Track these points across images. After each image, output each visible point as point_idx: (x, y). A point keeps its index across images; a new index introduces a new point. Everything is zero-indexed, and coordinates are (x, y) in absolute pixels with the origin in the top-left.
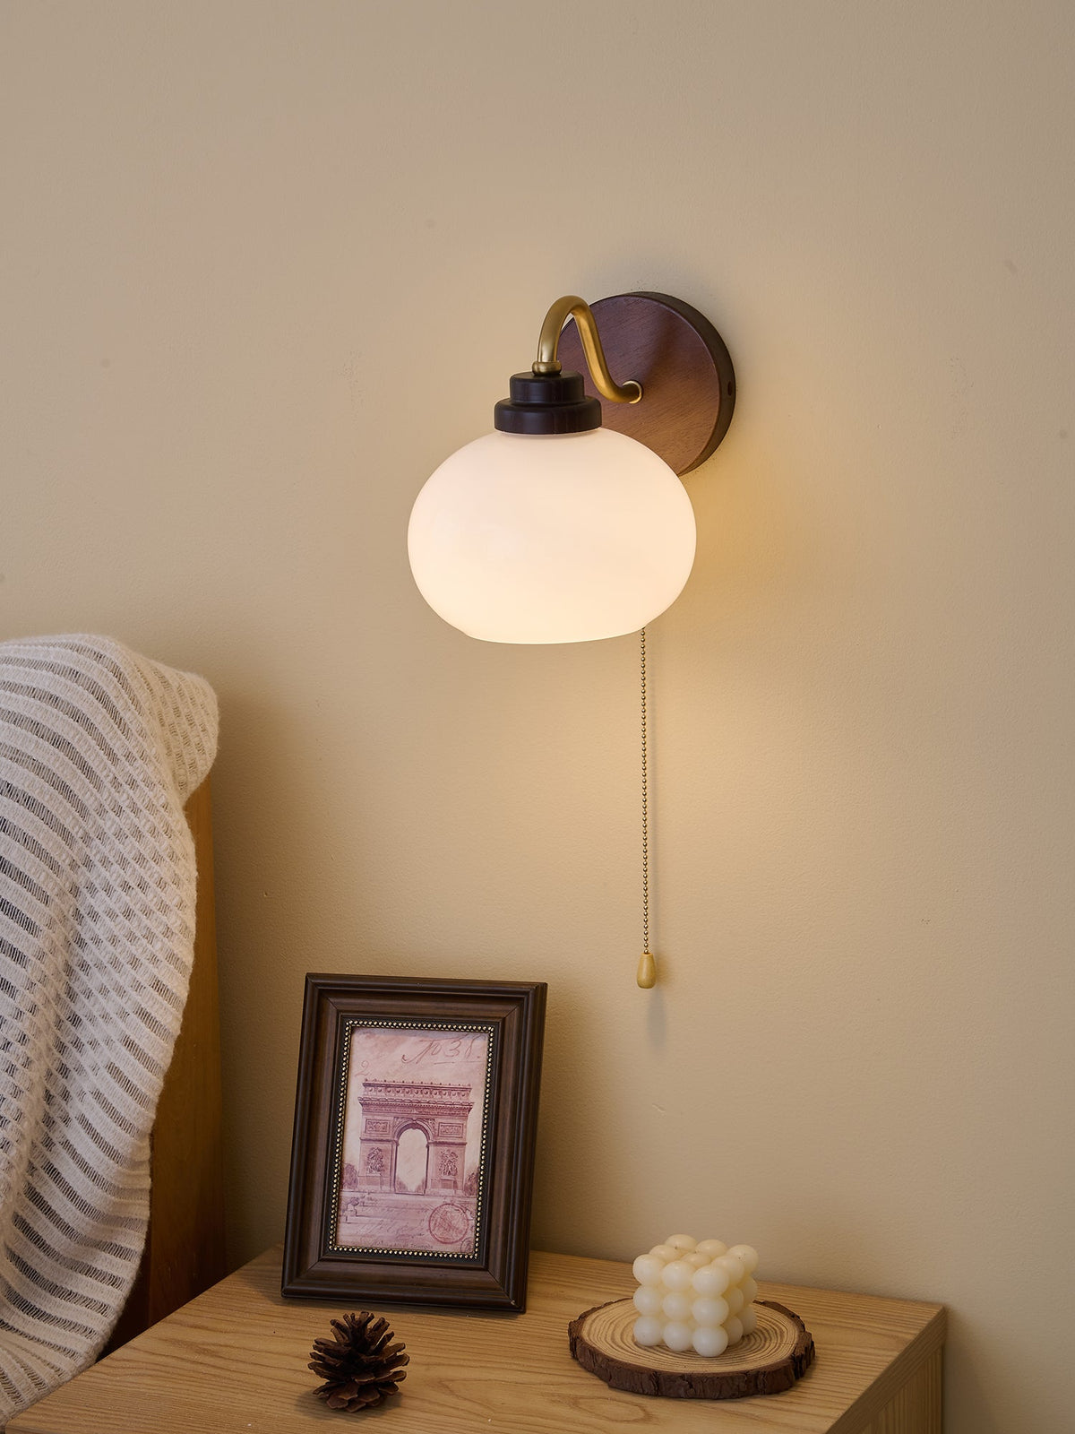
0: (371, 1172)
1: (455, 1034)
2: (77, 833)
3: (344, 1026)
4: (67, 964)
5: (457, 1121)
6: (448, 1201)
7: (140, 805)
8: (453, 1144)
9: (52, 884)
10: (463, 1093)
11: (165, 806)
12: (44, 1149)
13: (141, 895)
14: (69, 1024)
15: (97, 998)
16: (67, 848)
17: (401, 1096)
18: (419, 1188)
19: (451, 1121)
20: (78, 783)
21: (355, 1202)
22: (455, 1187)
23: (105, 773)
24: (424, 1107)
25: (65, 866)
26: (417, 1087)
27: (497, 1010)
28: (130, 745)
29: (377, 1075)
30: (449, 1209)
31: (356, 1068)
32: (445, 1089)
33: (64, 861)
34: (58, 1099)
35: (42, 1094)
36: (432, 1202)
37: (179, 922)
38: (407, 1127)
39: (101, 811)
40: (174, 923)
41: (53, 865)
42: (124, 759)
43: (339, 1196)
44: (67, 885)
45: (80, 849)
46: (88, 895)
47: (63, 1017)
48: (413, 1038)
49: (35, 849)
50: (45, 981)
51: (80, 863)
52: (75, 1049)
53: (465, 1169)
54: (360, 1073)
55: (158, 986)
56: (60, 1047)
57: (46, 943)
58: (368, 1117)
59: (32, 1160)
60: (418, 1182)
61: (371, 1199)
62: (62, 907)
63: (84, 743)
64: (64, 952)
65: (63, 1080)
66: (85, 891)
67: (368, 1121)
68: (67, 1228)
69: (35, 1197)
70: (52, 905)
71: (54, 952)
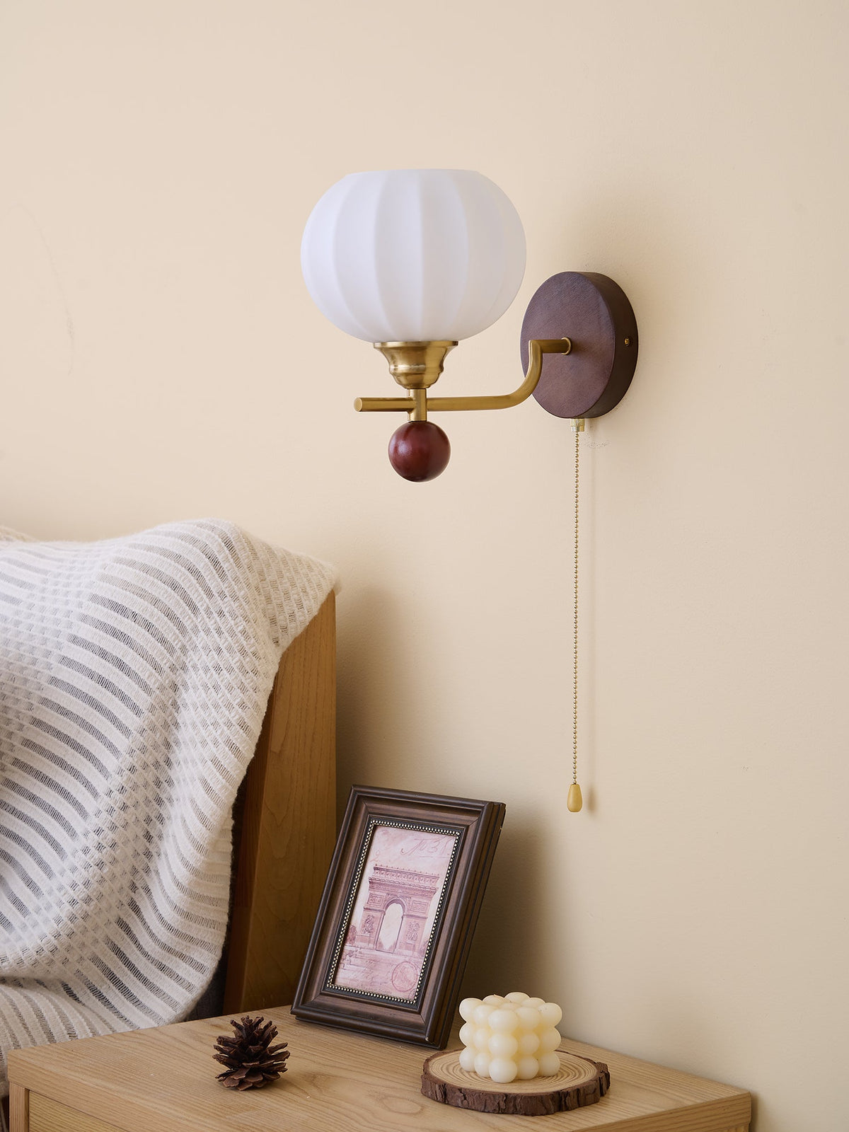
0: (365, 932)
1: (438, 836)
2: (177, 645)
3: (369, 824)
4: (166, 739)
5: (424, 900)
6: (407, 959)
7: (223, 630)
8: (419, 917)
9: (153, 680)
10: (433, 880)
11: (244, 632)
12: (145, 874)
13: (214, 694)
14: (166, 784)
15: (181, 768)
16: (168, 655)
17: (394, 879)
18: (391, 948)
19: (421, 900)
20: (181, 610)
21: (351, 953)
22: (414, 950)
23: (201, 603)
24: (407, 888)
25: (166, 668)
26: (405, 873)
27: (464, 818)
28: (223, 586)
29: (382, 863)
30: (407, 965)
31: (371, 857)
32: (422, 876)
33: (165, 664)
34: (155, 839)
35: (141, 834)
36: (397, 959)
37: (237, 717)
38: (392, 902)
39: (196, 630)
40: (234, 717)
41: (157, 667)
42: (217, 595)
43: (342, 949)
44: (167, 682)
45: (179, 657)
46: (183, 691)
47: (162, 780)
48: (411, 836)
49: (143, 654)
50: (143, 750)
51: (178, 667)
52: (168, 804)
53: (423, 937)
54: (374, 860)
55: (215, 762)
56: (159, 801)
57: (146, 722)
58: (372, 892)
59: (135, 881)
60: (392, 944)
61: (360, 953)
62: (163, 697)
63: (188, 582)
64: (164, 731)
65: (160, 826)
66: (181, 688)
67: (371, 895)
68: (152, 935)
69: (136, 909)
70: (154, 696)
71: (153, 729)
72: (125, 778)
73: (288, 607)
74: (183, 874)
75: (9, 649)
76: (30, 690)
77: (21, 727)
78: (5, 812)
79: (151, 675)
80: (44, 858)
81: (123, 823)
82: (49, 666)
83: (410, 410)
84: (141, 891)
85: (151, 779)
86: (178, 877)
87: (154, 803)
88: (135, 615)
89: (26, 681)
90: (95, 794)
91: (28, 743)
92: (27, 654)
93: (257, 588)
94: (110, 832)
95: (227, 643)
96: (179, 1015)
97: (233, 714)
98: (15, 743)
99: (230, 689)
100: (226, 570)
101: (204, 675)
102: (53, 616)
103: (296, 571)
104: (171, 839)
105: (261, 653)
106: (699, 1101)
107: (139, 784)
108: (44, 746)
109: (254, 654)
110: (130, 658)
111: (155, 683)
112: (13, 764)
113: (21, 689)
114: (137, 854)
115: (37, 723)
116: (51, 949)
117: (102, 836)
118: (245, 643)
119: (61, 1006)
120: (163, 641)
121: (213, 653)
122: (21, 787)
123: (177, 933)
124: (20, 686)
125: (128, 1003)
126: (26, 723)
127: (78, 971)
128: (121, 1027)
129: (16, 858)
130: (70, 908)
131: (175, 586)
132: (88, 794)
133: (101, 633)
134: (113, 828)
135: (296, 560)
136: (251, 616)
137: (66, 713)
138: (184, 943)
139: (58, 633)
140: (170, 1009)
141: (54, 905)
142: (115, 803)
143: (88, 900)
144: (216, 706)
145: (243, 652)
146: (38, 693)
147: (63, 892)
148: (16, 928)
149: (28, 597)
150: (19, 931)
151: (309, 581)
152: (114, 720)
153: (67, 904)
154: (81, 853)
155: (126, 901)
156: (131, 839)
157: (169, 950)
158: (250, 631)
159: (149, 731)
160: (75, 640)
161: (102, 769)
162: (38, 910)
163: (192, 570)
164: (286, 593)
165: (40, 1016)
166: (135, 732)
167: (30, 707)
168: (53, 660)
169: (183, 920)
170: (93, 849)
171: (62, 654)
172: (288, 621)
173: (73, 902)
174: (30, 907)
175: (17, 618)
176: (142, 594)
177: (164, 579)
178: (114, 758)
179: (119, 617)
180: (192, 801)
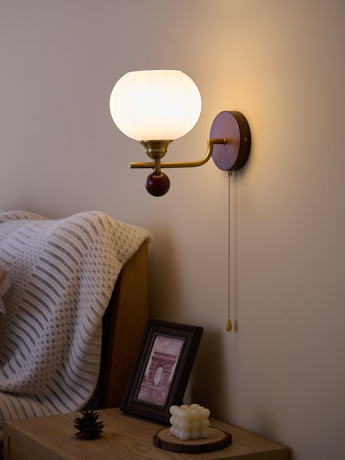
0: (149, 378)
1: (177, 340)
2: (79, 262)
3: (153, 335)
4: (75, 299)
5: (171, 366)
6: (163, 390)
7: (97, 256)
8: (168, 372)
9: (70, 275)
10: (174, 358)
11: (105, 257)
12: (67, 353)
13: (92, 281)
14: (75, 317)
15: (80, 311)
16: (76, 265)
17: (161, 357)
18: (157, 385)
19: (169, 366)
20: (81, 248)
21: (144, 386)
22: (166, 386)
23: (89, 245)
24: (165, 361)
25: (74, 270)
26: (165, 355)
27: (187, 333)
28: (98, 238)
29: (157, 351)
30: (163, 392)
31: (154, 348)
32: (171, 356)
33: (74, 269)
34: (71, 339)
35: (65, 336)
36: (160, 389)
37: (101, 290)
38: (159, 366)
39: (86, 256)
40: (100, 290)
41: (71, 270)
42: (95, 242)
43: (140, 385)
44: (75, 276)
45: (80, 266)
47: (73, 315)
48: (168, 340)
49: (66, 265)
50: (66, 303)
51: (79, 270)
52: (76, 325)
53: (169, 381)
54: (154, 349)
55: (92, 308)
56: (73, 324)
57: (67, 292)
58: (153, 362)
59: (63, 355)
60: (158, 383)
61: (147, 386)
62: (73, 282)
63: (84, 236)
64: (74, 296)
65: (73, 334)
66: (81, 279)
67: (152, 363)
68: (69, 377)
69: (64, 367)
70: (70, 282)
71: (70, 295)
72: (58, 314)
73: (125, 247)
74: (79, 353)
75: (20, 262)
76: (26, 279)
77: (22, 293)
78: (15, 327)
79: (69, 273)
80: (28, 346)
81: (57, 332)
82: (32, 269)
83: (153, 168)
84: (66, 359)
85: (69, 315)
86: (77, 354)
87: (71, 325)
88: (64, 249)
89: (24, 275)
90: (47, 321)
91: (24, 300)
92: (25, 265)
93: (112, 239)
94: (52, 336)
95: (98, 261)
96: (79, 409)
97: (99, 289)
98: (20, 300)
99: (99, 279)
100: (99, 232)
101: (89, 274)
102: (35, 250)
103: (129, 233)
104: (76, 339)
105: (112, 265)
106: (264, 451)
107: (64, 316)
108: (29, 301)
109: (109, 265)
110: (61, 267)
111: (70, 277)
112: (19, 308)
113: (22, 278)
114: (63, 345)
115: (28, 292)
116: (28, 381)
117: (49, 337)
118: (105, 261)
119: (32, 404)
120: (74, 260)
121: (93, 265)
122: (21, 317)
123: (78, 376)
124: (22, 277)
125: (60, 404)
126: (24, 292)
127: (40, 390)
128: (56, 413)
129: (19, 345)
130: (36, 365)
131: (79, 238)
132: (45, 320)
133: (51, 256)
134: (53, 334)
135: (129, 228)
136: (108, 250)
137: (38, 288)
138: (81, 381)
139: (36, 256)
140: (75, 407)
141: (30, 364)
142: (54, 324)
143: (43, 362)
144: (93, 286)
145: (104, 265)
146: (28, 280)
147: (33, 359)
148: (17, 373)
149: (28, 242)
150: (17, 374)
151: (134, 236)
152: (55, 291)
153: (35, 364)
154: (41, 344)
155: (59, 363)
156: (61, 339)
157: (76, 383)
158: (107, 256)
159: (68, 296)
160: (42, 259)
161: (50, 310)
162: (25, 366)
163: (86, 232)
164: (124, 241)
165: (23, 408)
166: (62, 296)
167: (25, 286)
168: (34, 268)
169: (80, 371)
170: (45, 342)
171: (37, 265)
172: (125, 252)
173: (37, 363)
174: (22, 365)
175: (23, 250)
176: (67, 241)
177: (75, 236)
178: (54, 306)
179: (58, 250)
180: (83, 324)
